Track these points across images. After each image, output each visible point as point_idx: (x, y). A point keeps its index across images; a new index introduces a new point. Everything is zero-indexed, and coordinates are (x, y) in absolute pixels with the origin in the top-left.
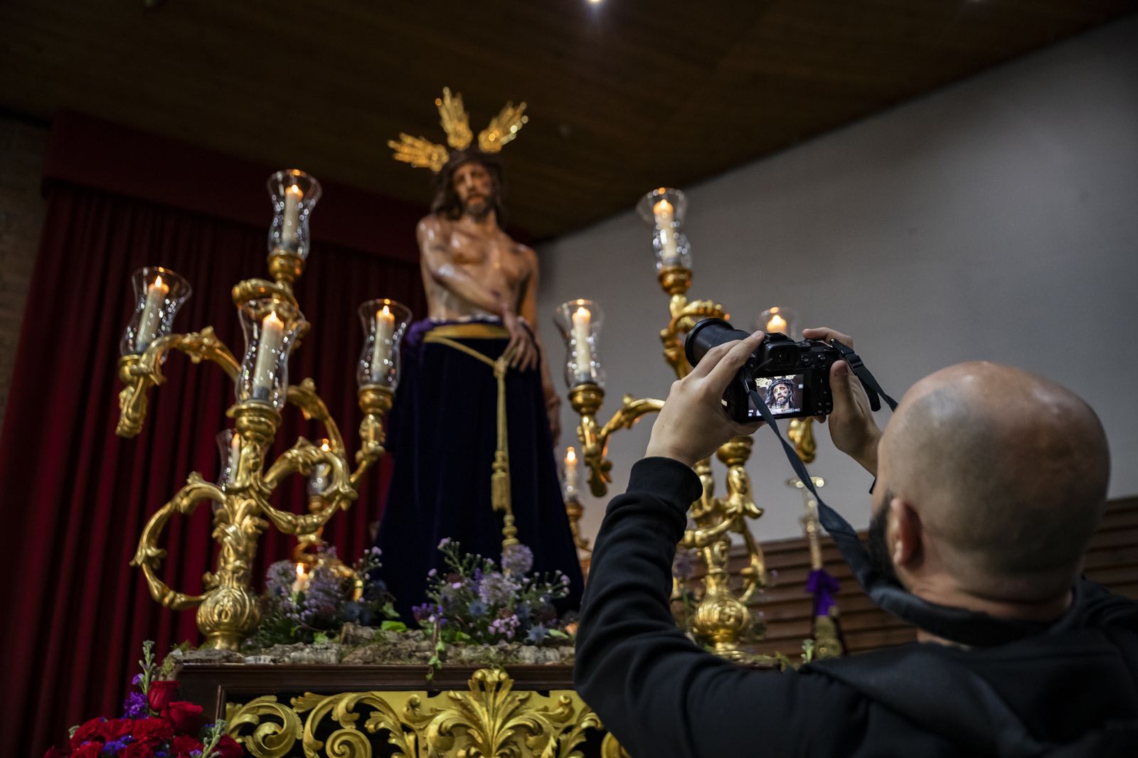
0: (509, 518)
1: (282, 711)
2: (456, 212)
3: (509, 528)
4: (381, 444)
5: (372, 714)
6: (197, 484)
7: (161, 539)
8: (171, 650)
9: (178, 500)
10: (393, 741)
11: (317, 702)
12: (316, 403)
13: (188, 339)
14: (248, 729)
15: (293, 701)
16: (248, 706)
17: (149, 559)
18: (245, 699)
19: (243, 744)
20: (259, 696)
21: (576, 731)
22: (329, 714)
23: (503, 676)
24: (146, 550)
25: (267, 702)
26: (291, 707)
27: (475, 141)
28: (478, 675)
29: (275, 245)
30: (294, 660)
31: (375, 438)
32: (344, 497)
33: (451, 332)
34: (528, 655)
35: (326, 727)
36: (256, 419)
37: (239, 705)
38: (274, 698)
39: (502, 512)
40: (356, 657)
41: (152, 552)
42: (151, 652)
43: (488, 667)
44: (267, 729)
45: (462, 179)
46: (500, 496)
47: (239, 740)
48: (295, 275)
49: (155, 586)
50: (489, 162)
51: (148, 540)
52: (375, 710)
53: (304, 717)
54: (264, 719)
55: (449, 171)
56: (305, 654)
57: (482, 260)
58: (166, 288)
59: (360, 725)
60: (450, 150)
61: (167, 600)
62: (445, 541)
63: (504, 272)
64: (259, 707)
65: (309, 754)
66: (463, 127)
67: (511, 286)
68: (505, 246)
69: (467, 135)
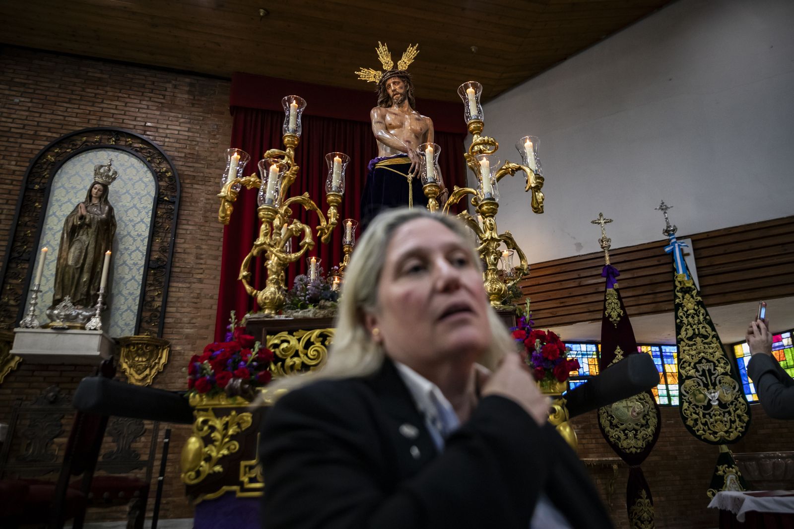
1: (289, 338)
2: (390, 103)
4: (336, 220)
5: (328, 338)
8: (246, 314)
9: (252, 251)
11: (304, 334)
12: (310, 203)
13: (244, 179)
14: (276, 346)
15: (294, 334)
16: (276, 336)
17: (245, 277)
18: (274, 334)
19: (274, 352)
20: (281, 332)
22: (309, 338)
24: (243, 273)
25: (284, 335)
26: (294, 336)
29: (285, 131)
30: (294, 317)
31: (334, 217)
32: (309, 244)
33: (387, 163)
35: (308, 344)
36: (266, 213)
37: (272, 336)
38: (287, 333)
40: (322, 314)
41: (245, 273)
42: (234, 315)
44: (285, 345)
45: (389, 85)
47: (273, 350)
48: (295, 145)
49: (248, 288)
50: (402, 76)
51: (244, 269)
52: (329, 336)
53: (299, 340)
54: (283, 341)
55: (383, 83)
56: (300, 314)
57: (401, 126)
58: (239, 157)
59: (322, 343)
60: (384, 72)
61: (254, 293)
63: (413, 131)
64: (281, 337)
65: (302, 355)
66: (389, 59)
67: (417, 137)
68: (414, 117)
69: (391, 63)
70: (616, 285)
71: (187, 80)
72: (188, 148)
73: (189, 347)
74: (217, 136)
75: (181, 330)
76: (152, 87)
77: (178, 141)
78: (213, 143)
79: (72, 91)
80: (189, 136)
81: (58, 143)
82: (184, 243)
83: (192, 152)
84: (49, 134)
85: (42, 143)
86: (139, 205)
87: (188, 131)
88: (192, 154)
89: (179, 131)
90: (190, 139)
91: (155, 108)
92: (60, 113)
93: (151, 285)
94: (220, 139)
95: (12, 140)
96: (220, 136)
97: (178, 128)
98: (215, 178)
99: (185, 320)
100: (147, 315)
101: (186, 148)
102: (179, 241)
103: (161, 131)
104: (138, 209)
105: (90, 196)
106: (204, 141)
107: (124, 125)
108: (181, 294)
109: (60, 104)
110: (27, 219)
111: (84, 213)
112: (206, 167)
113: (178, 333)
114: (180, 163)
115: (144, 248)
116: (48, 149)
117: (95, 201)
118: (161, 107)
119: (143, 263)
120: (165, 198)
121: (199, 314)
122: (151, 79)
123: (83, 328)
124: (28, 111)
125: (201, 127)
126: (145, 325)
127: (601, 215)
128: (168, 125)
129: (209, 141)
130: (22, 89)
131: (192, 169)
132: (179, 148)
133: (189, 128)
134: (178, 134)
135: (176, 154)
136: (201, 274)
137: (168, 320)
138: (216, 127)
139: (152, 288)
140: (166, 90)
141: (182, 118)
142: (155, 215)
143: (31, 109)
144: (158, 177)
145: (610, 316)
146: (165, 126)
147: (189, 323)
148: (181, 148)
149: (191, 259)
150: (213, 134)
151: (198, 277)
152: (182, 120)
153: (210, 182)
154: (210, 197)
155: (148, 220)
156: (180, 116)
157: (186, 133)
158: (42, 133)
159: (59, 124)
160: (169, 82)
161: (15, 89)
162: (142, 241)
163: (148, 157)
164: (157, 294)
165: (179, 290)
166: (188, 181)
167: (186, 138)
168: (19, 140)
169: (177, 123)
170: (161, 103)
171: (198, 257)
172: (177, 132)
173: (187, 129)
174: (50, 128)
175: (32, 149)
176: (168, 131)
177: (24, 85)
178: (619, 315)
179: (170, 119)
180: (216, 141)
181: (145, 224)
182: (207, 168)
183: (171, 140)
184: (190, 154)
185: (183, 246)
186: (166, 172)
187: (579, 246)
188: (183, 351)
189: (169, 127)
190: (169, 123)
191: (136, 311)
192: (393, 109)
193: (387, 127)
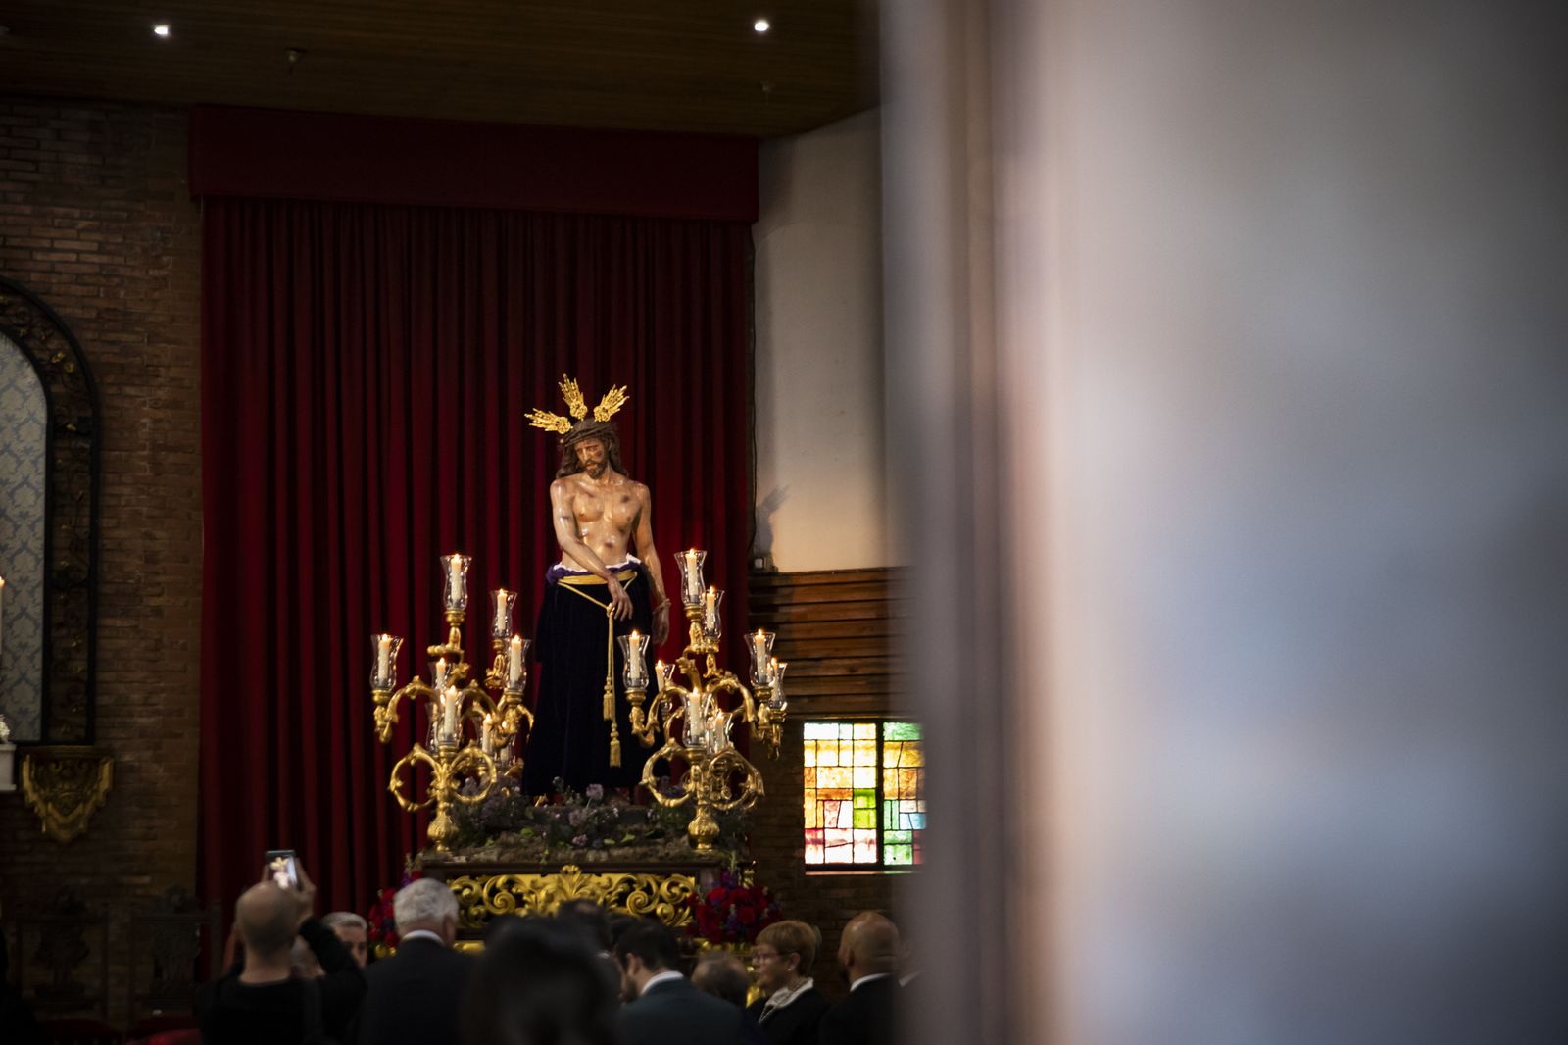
0: (614, 726)
1: (473, 883)
2: (577, 472)
3: (614, 734)
5: (515, 885)
6: (418, 752)
7: (400, 775)
8: (419, 851)
9: (410, 757)
10: (525, 898)
11: (489, 880)
13: (408, 689)
16: (457, 881)
17: (397, 788)
18: (455, 878)
20: (461, 877)
21: (614, 893)
22: (494, 885)
23: (577, 869)
24: (395, 784)
25: (465, 880)
26: (477, 881)
27: (590, 415)
28: (564, 868)
30: (476, 858)
33: (574, 580)
34: (591, 856)
35: (493, 892)
38: (468, 877)
39: (610, 722)
40: (506, 857)
41: (399, 784)
43: (570, 864)
44: (466, 892)
45: (581, 450)
46: (608, 711)
48: (461, 621)
49: (401, 801)
51: (395, 778)
53: (483, 886)
54: (465, 887)
55: (572, 438)
56: (481, 854)
57: (599, 515)
58: (390, 641)
59: (509, 891)
60: (573, 420)
61: (409, 808)
62: (556, 778)
63: (614, 522)
64: (462, 882)
65: (487, 903)
66: (581, 401)
67: (622, 531)
68: (618, 496)
69: (584, 408)
71: (84, 116)
72: (102, 295)
73: (149, 753)
74: (165, 259)
75: (128, 720)
77: (80, 279)
78: (156, 279)
80: (101, 265)
82: (117, 527)
83: (112, 306)
86: (16, 449)
87: (99, 252)
88: (114, 310)
89: (78, 252)
90: (104, 272)
91: (20, 198)
93: (61, 626)
94: (170, 267)
96: (172, 258)
97: (76, 245)
98: (168, 367)
99: (136, 697)
100: (60, 689)
101: (98, 296)
102: (105, 522)
103: (39, 256)
104: (14, 455)
106: (137, 274)
108: (123, 643)
112: (146, 340)
113: (125, 726)
114: (90, 336)
115: (37, 544)
118: (34, 194)
119: (38, 577)
120: (69, 427)
121: (162, 685)
125: (125, 238)
128: (52, 240)
129: (147, 272)
131: (116, 349)
132: (83, 297)
133: (100, 243)
134: (78, 261)
135: (79, 312)
136: (159, 595)
137: (103, 700)
138: (159, 235)
139: (64, 632)
140: (39, 148)
141: (82, 218)
142: (52, 467)
144: (47, 375)
146: (46, 244)
147: (144, 704)
148: (88, 297)
149: (135, 564)
150: (153, 254)
151: (152, 604)
152: (83, 224)
153: (157, 376)
154: (160, 414)
155: (38, 479)
156: (77, 213)
157: (95, 259)
160: (45, 124)
162: (32, 527)
163: (22, 326)
164: (74, 644)
165: (119, 633)
166: (110, 379)
167: (97, 269)
169: (73, 233)
170: (32, 183)
171: (150, 558)
172: (73, 257)
173: (95, 247)
176: (55, 257)
179: (56, 224)
180: (163, 272)
181: (34, 488)
182: (149, 342)
183: (64, 278)
184: (107, 309)
185: (116, 534)
186: (63, 360)
188: (137, 764)
189: (57, 245)
190: (54, 233)
191: (38, 683)
192: (586, 481)
193: (576, 520)
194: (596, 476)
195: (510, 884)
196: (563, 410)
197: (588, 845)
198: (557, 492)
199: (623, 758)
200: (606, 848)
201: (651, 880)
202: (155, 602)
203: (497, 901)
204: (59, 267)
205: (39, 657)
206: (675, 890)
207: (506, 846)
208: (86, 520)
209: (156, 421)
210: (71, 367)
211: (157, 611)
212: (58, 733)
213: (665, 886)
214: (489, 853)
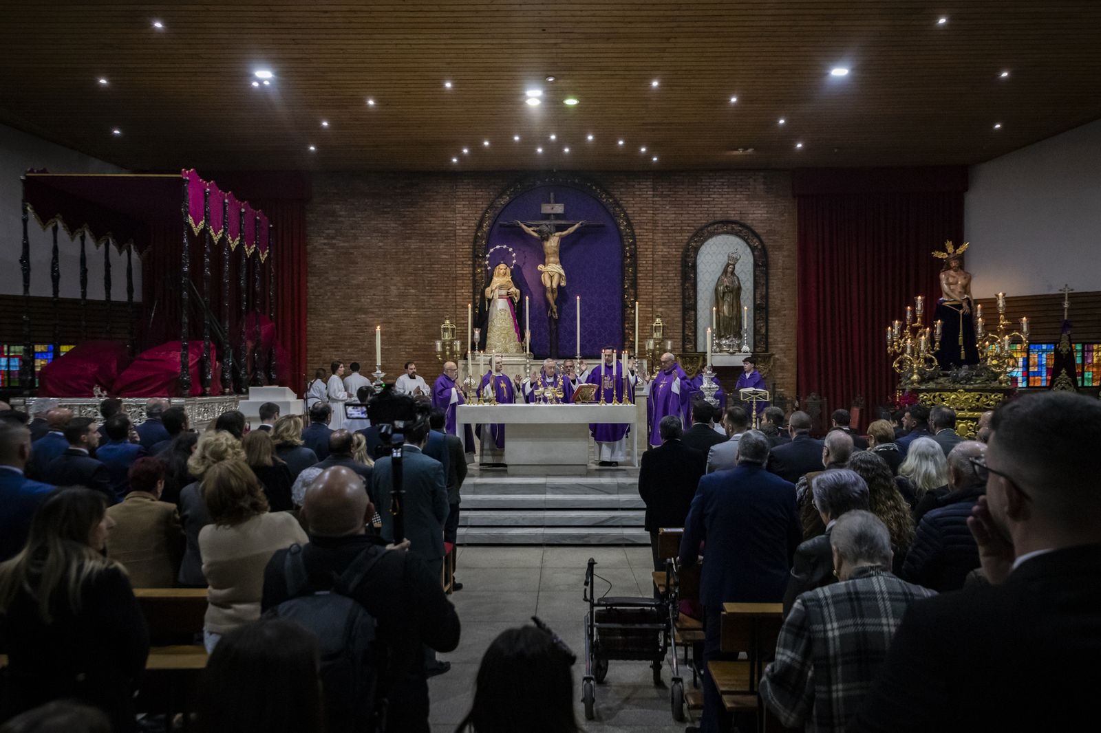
2: (949, 269)
3: (963, 349)
6: (906, 355)
10: (945, 399)
16: (922, 394)
22: (935, 395)
23: (963, 391)
25: (925, 393)
27: (955, 252)
33: (948, 303)
34: (967, 387)
35: (934, 397)
39: (961, 346)
40: (939, 386)
41: (896, 366)
43: (960, 389)
44: (925, 397)
45: (952, 263)
46: (961, 343)
49: (898, 370)
53: (931, 395)
55: (948, 260)
57: (957, 283)
59: (940, 397)
60: (949, 254)
61: (901, 372)
62: (951, 363)
63: (961, 285)
66: (952, 248)
67: (963, 287)
68: (963, 277)
69: (953, 250)
70: (1069, 332)
71: (762, 174)
73: (782, 355)
74: (786, 214)
75: (777, 345)
76: (741, 183)
77: (761, 221)
78: (782, 220)
79: (696, 195)
80: (767, 217)
81: (695, 235)
82: (773, 292)
84: (688, 228)
85: (685, 234)
86: (745, 271)
87: (766, 213)
88: (771, 230)
89: (761, 214)
90: (768, 219)
91: (744, 199)
92: (691, 212)
94: (788, 216)
95: (670, 235)
96: (788, 214)
97: (760, 212)
98: (787, 245)
99: (779, 339)
100: (758, 337)
101: (767, 226)
102: (769, 291)
103: (750, 216)
104: (745, 273)
105: (725, 272)
106: (777, 219)
107: (728, 215)
108: (775, 324)
109: (690, 206)
110: (687, 285)
111: (728, 284)
112: (780, 238)
113: (776, 347)
114: (764, 237)
115: (751, 297)
116: (691, 238)
117: (729, 275)
118: (749, 197)
119: (752, 306)
120: (759, 264)
121: (786, 336)
122: (740, 177)
123: (740, 351)
124: (675, 214)
125: (774, 209)
126: (757, 343)
127: (1066, 285)
129: (780, 218)
130: (668, 199)
131: (772, 241)
132: (762, 226)
133: (767, 211)
134: (761, 216)
135: (761, 231)
136: (785, 310)
137: (770, 340)
138: (783, 207)
139: (759, 322)
140: (749, 184)
141: (762, 204)
142: (755, 276)
143: (676, 212)
144: (753, 249)
145: (1061, 351)
146: (752, 212)
147: (782, 341)
148: (764, 227)
149: (778, 302)
150: (782, 213)
152: (762, 206)
153: (783, 248)
154: (784, 259)
155: (751, 279)
156: (760, 202)
157: (766, 215)
158: (685, 228)
159: (692, 220)
160: (751, 177)
161: (665, 199)
162: (750, 293)
163: (746, 236)
164: (762, 325)
165: (774, 321)
166: (770, 250)
168: (674, 235)
169: (759, 208)
170: (749, 195)
171: (782, 300)
172: (759, 215)
174: (688, 223)
175: (682, 240)
176: (754, 215)
177: (669, 195)
178: (1068, 350)
179: (754, 206)
180: (784, 218)
181: (750, 281)
183: (757, 221)
184: (769, 230)
185: (773, 294)
186: (757, 245)
187: (1050, 287)
188: (779, 358)
189: (755, 212)
190: (754, 209)
191: (752, 336)
192: (952, 272)
193: (949, 284)
194: (955, 271)
195: (940, 395)
196: (945, 250)
197: (966, 383)
198: (943, 276)
199: (966, 357)
200: (972, 384)
201: (988, 394)
202: (784, 312)
203: (936, 399)
204: (756, 218)
205: (752, 328)
206: (996, 397)
207: (937, 383)
208: (764, 290)
209: (784, 261)
210: (760, 247)
211: (785, 315)
212: (758, 350)
213: (993, 396)
214: (931, 385)
